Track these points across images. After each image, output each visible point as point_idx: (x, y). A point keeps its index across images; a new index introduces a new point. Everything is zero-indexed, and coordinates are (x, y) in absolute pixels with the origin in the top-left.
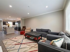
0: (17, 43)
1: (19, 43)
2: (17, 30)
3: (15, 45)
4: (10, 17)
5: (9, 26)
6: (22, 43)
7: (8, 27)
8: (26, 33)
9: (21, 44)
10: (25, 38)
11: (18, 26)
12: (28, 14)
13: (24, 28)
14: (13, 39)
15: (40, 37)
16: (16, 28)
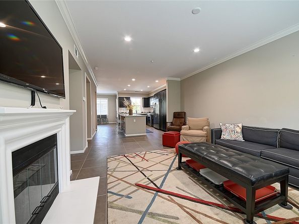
0: (145, 182)
1: (152, 185)
2: (154, 126)
3: (136, 188)
4: (134, 80)
5: (131, 112)
6: (162, 185)
7: (128, 115)
8: (183, 141)
9: (159, 190)
10: (179, 168)
11: (157, 112)
12: (197, 50)
13: (178, 121)
14: (137, 160)
15: (273, 189)
16: (153, 120)
